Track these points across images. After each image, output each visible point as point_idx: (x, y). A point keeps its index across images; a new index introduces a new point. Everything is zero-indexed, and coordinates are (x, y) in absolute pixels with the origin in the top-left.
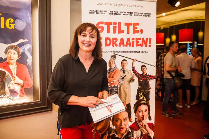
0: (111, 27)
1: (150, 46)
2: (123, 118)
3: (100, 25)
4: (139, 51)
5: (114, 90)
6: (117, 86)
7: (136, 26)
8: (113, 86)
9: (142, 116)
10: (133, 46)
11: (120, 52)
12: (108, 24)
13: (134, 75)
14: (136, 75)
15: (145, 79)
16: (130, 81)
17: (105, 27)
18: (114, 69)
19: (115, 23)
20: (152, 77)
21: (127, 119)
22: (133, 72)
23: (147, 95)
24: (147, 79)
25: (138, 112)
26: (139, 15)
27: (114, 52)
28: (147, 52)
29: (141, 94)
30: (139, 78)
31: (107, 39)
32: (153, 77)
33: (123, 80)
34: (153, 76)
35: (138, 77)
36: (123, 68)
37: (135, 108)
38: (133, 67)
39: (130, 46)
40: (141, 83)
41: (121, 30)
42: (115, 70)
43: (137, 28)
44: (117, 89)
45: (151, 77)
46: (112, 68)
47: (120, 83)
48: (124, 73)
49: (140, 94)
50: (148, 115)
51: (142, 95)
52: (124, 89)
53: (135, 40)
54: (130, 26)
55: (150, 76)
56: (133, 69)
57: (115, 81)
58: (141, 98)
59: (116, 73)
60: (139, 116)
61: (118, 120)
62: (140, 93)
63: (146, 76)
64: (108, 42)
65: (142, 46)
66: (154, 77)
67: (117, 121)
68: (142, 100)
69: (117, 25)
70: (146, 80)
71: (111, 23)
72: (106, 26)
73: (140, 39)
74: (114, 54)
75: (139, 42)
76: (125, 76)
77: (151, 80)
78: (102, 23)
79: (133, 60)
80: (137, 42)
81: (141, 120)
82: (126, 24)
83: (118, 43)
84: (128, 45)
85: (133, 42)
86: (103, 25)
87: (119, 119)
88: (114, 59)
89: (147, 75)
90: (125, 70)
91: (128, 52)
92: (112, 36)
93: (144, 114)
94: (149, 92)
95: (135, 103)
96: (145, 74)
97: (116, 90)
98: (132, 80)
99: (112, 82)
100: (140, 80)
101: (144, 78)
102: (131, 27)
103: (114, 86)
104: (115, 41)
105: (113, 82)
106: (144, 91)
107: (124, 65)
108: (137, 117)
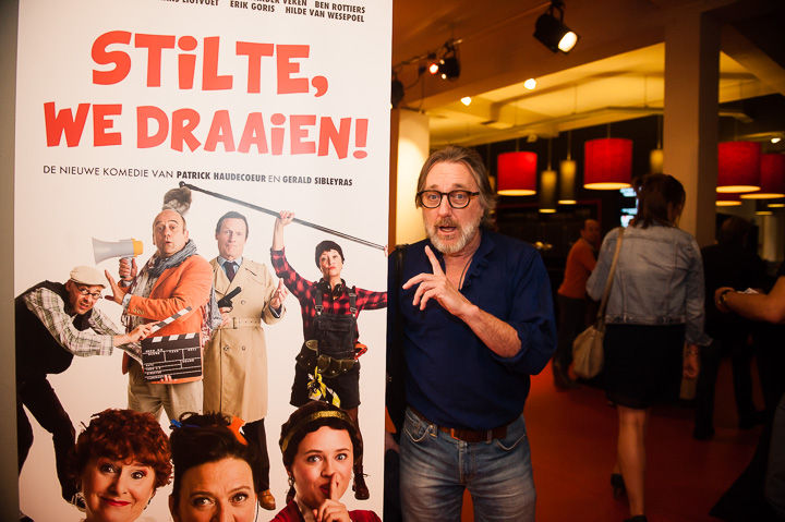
0: (170, 58)
1: (360, 155)
2: (228, 490)
3: (110, 48)
4: (305, 175)
5: (178, 356)
6: (197, 336)
7: (292, 60)
8: (174, 337)
9: (323, 481)
10: (277, 150)
11: (212, 176)
12: (155, 44)
13: (284, 287)
14: (292, 287)
15: (336, 306)
16: (263, 315)
17: (139, 57)
18: (180, 255)
19: (188, 43)
20: (370, 301)
21: (246, 496)
22: (279, 276)
23: (346, 383)
24: (347, 305)
25: (300, 460)
26: (308, 12)
27: (179, 174)
28: (348, 183)
29: (317, 375)
30: (306, 304)
31: (144, 113)
32: (376, 299)
33: (224, 309)
34: (374, 294)
35: (301, 296)
36: (223, 254)
37: (286, 442)
38: (278, 248)
39: (260, 152)
40: (317, 324)
41: (219, 75)
42: (187, 263)
43: (296, 67)
44: (197, 353)
45: (366, 300)
46: (171, 250)
47: (209, 322)
48: (231, 275)
49: (311, 377)
50: (353, 475)
51: (320, 379)
52: (230, 352)
53: (286, 126)
54: (264, 60)
55: (362, 293)
56: (279, 260)
57: (183, 312)
58: (317, 396)
59: (190, 276)
60: (306, 481)
61: (202, 500)
62: (313, 374)
63: (339, 294)
64: (153, 127)
65: (324, 152)
66: (381, 300)
67: (198, 503)
68: (320, 406)
69: (199, 52)
70: (343, 311)
71: (168, 41)
72: (145, 51)
73: (311, 120)
74: (181, 184)
75: (305, 133)
76: (238, 290)
77: (364, 314)
78: (122, 37)
79: (278, 216)
80: (297, 134)
81: (319, 498)
82: (242, 48)
83: (201, 133)
84: (254, 147)
85: (278, 135)
86: (129, 49)
87: (208, 495)
88: (183, 208)
89: (346, 290)
90: (238, 261)
91: (250, 178)
92: (170, 97)
93: (331, 472)
94: (357, 367)
95: (286, 419)
96: (335, 282)
97: (188, 355)
98: (271, 311)
99: (169, 321)
100: (313, 313)
101: (331, 302)
102: (269, 65)
103: (182, 338)
104: (186, 123)
105: (176, 316)
106: (333, 365)
107: (231, 236)
108: (295, 486)
